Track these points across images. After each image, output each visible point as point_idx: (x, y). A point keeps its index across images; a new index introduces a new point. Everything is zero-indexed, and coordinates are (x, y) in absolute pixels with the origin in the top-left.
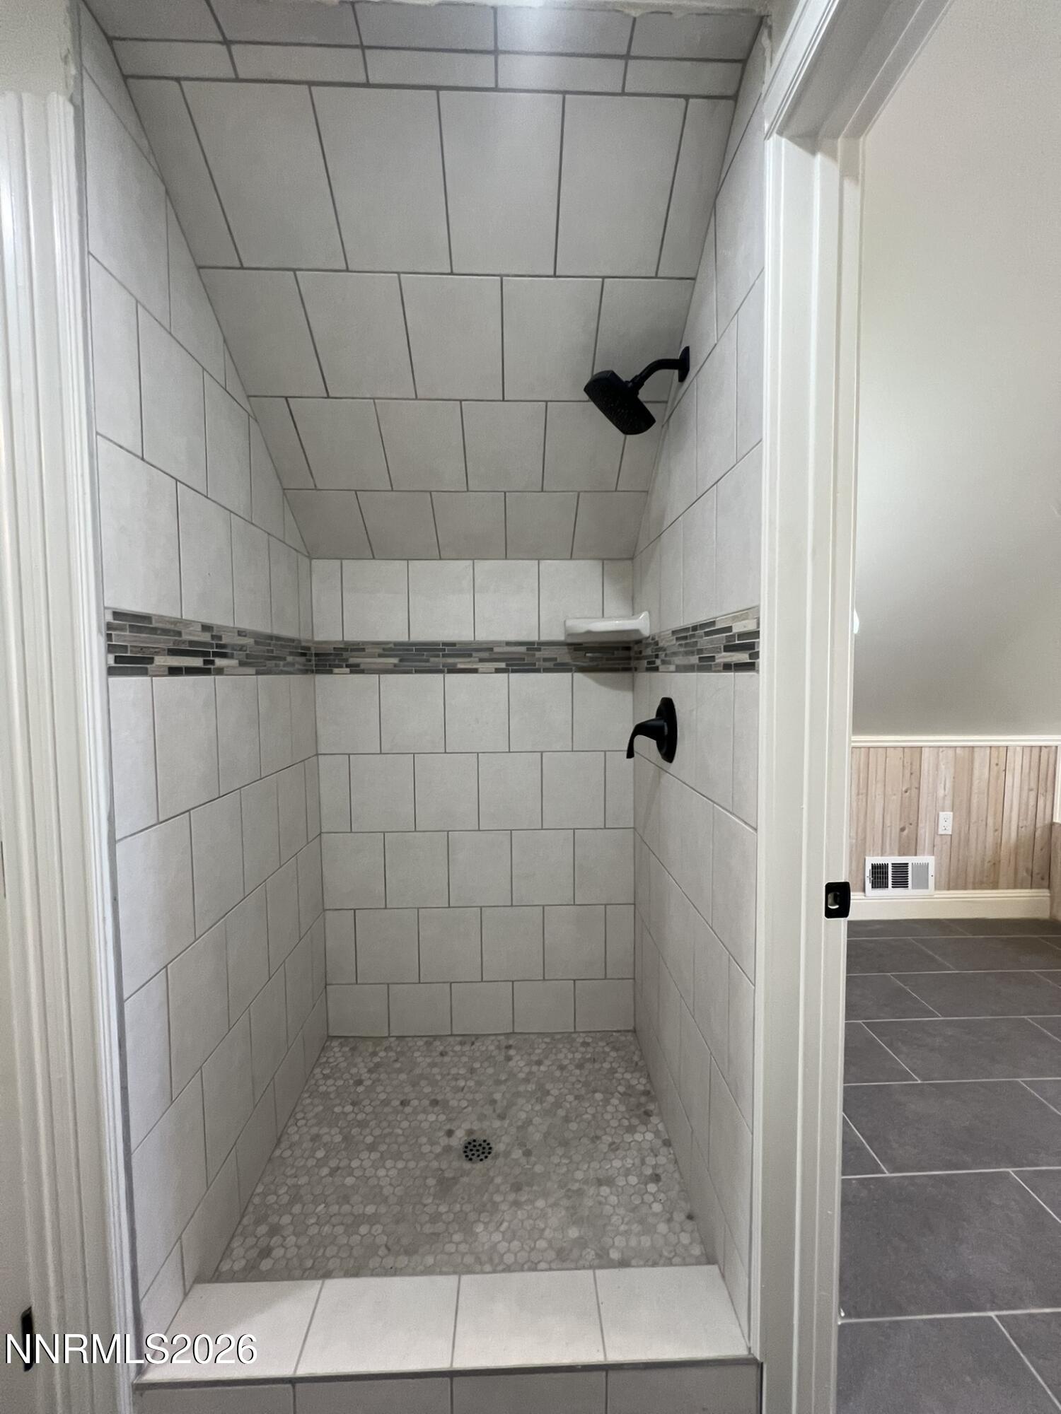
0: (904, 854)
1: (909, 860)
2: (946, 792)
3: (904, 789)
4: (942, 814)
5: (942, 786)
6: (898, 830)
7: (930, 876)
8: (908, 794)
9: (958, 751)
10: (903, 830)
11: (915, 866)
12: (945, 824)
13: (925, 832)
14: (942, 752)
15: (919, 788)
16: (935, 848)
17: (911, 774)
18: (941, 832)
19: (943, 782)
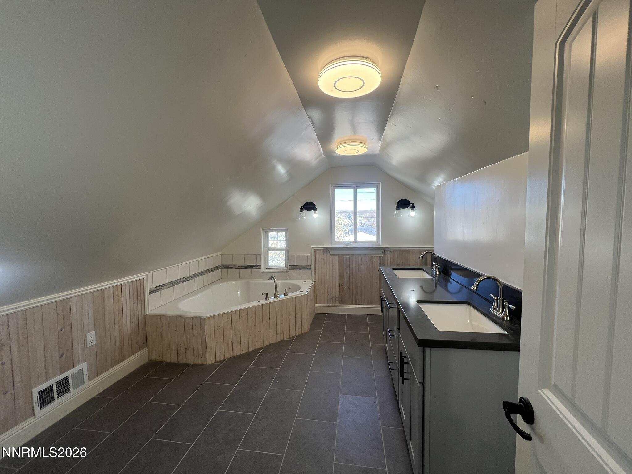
0: (64, 372)
1: (69, 373)
2: (90, 320)
3: (60, 328)
4: (88, 335)
5: (87, 317)
6: (58, 358)
7: (85, 374)
8: (63, 331)
9: (95, 294)
10: (61, 356)
11: (74, 375)
12: (91, 339)
13: (78, 350)
14: (84, 297)
15: (71, 325)
16: (86, 356)
17: (64, 317)
18: (89, 345)
19: (87, 315)
